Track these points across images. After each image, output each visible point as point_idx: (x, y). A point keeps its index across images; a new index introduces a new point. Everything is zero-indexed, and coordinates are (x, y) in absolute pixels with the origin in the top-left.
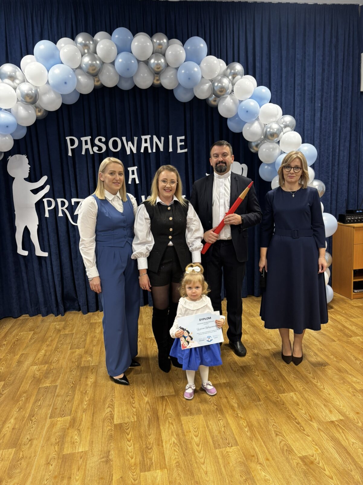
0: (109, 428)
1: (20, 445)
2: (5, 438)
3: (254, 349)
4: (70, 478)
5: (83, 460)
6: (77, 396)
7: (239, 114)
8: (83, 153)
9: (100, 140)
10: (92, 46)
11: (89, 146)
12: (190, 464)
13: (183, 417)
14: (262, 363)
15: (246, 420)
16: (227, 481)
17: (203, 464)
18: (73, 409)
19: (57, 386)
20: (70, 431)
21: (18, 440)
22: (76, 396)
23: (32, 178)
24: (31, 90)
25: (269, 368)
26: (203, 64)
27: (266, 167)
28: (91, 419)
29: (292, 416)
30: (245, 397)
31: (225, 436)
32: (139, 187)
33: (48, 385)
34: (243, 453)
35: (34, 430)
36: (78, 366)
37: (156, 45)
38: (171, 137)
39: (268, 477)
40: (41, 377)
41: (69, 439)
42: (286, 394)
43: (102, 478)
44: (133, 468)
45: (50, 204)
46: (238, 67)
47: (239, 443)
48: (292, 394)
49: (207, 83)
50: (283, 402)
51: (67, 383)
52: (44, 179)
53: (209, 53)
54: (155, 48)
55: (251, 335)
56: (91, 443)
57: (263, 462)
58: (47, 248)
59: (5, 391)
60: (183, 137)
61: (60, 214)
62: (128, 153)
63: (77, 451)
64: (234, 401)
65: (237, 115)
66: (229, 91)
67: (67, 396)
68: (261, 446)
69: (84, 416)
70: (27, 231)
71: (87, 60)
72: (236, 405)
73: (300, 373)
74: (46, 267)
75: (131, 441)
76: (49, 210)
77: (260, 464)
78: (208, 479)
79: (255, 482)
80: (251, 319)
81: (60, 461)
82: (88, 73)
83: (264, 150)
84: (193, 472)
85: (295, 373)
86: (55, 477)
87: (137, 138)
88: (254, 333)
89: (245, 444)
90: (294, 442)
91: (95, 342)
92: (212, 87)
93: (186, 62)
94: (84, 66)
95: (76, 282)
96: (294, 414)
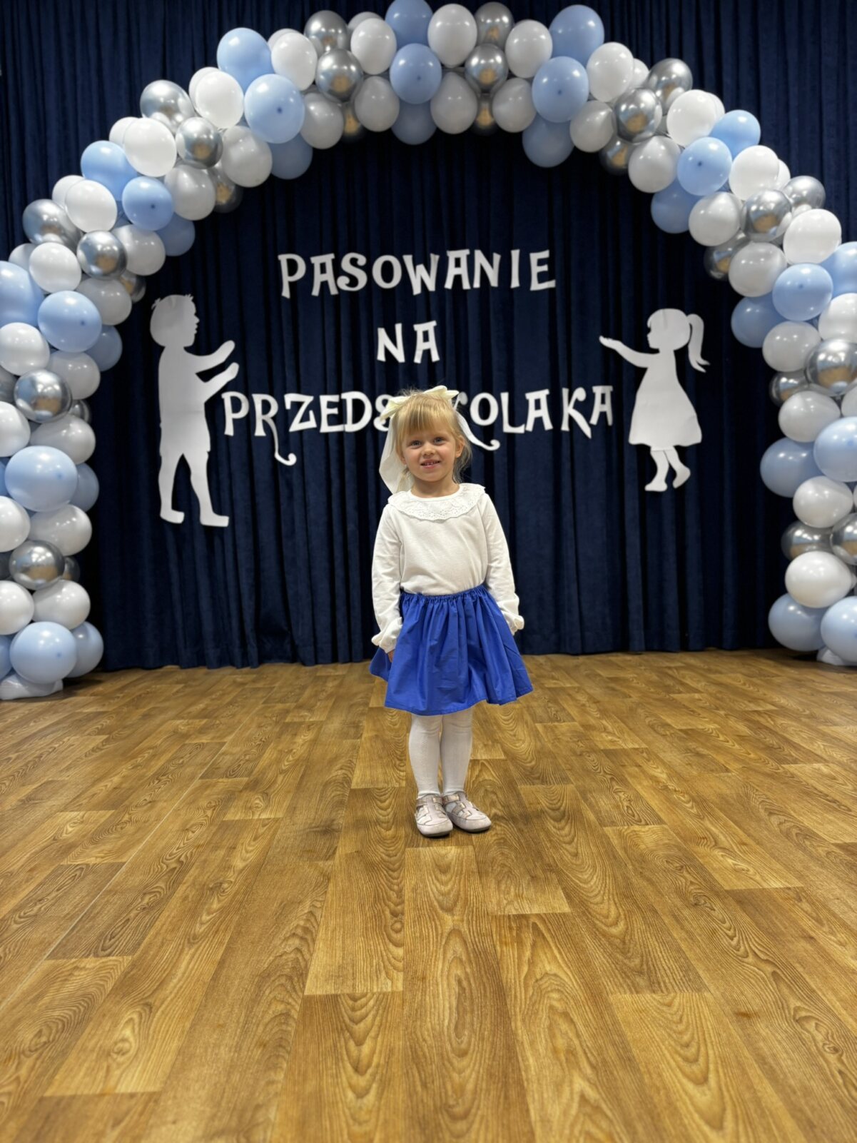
0: (338, 793)
1: (127, 807)
2: (96, 798)
3: (717, 709)
4: (234, 848)
5: (269, 829)
6: (269, 755)
7: (680, 178)
8: (316, 292)
9: (354, 262)
10: (341, 40)
11: (329, 276)
12: (534, 842)
13: (523, 786)
14: (738, 726)
15: (687, 793)
16: (631, 867)
17: (570, 843)
18: (257, 769)
19: (225, 743)
20: (245, 795)
21: (123, 801)
22: (266, 755)
23: (202, 346)
24: (208, 132)
25: (756, 733)
26: (594, 63)
27: (749, 310)
28: (297, 782)
29: (816, 792)
30: (689, 767)
31: (630, 812)
32: (439, 370)
33: (204, 741)
34: (678, 834)
35: (162, 791)
36: (277, 723)
37: (483, 29)
38: (515, 254)
39: (743, 866)
40: (191, 733)
41: (241, 803)
42: (800, 765)
43: (308, 851)
44: (389, 842)
45: (236, 405)
46: (679, 69)
47: (666, 820)
48: (816, 765)
49: (601, 109)
50: (791, 774)
51: (248, 739)
52: (228, 348)
53: (610, 37)
54: (483, 35)
55: (710, 694)
56: (292, 810)
57: (732, 847)
58: (227, 507)
59: (108, 746)
60: (545, 254)
61: (260, 431)
62: (417, 290)
63: (256, 817)
64: (659, 770)
65: (675, 185)
66: (656, 122)
67: (245, 755)
68: (725, 825)
69: (280, 778)
70: (183, 468)
71: (328, 63)
72: (664, 776)
73: (841, 740)
74: (223, 551)
75: (390, 810)
76: (235, 421)
77: (721, 848)
78: (578, 863)
79: (707, 872)
80: (713, 676)
81: (214, 829)
82: (331, 92)
83: (743, 262)
84: (539, 852)
85: (825, 741)
86: (198, 846)
87: (437, 257)
88: (720, 692)
89: (682, 823)
90: (820, 824)
91: (323, 696)
92: (614, 117)
93: (553, 60)
94: (322, 77)
95: (290, 593)
96: (821, 788)
